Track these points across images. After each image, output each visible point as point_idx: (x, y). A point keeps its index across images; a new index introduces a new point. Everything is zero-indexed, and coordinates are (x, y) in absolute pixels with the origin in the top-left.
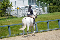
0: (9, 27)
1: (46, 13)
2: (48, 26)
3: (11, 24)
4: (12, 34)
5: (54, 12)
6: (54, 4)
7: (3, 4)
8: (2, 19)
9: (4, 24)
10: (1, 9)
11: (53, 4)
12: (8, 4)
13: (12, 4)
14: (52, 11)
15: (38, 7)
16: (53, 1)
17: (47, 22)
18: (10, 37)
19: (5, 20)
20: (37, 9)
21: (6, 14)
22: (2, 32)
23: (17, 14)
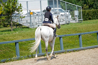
0: (16, 43)
1: (77, 21)
2: (80, 41)
3: (20, 39)
4: (21, 54)
5: (90, 19)
6: (91, 6)
7: (7, 7)
8: (6, 31)
9: (8, 39)
10: (4, 15)
11: (88, 6)
12: (15, 7)
13: (21, 6)
14: (86, 17)
15: (63, 10)
16: (89, 1)
17: (79, 36)
18: (18, 59)
19: (10, 32)
20: (62, 15)
21: (11, 23)
22: (5, 53)
23: (29, 23)
